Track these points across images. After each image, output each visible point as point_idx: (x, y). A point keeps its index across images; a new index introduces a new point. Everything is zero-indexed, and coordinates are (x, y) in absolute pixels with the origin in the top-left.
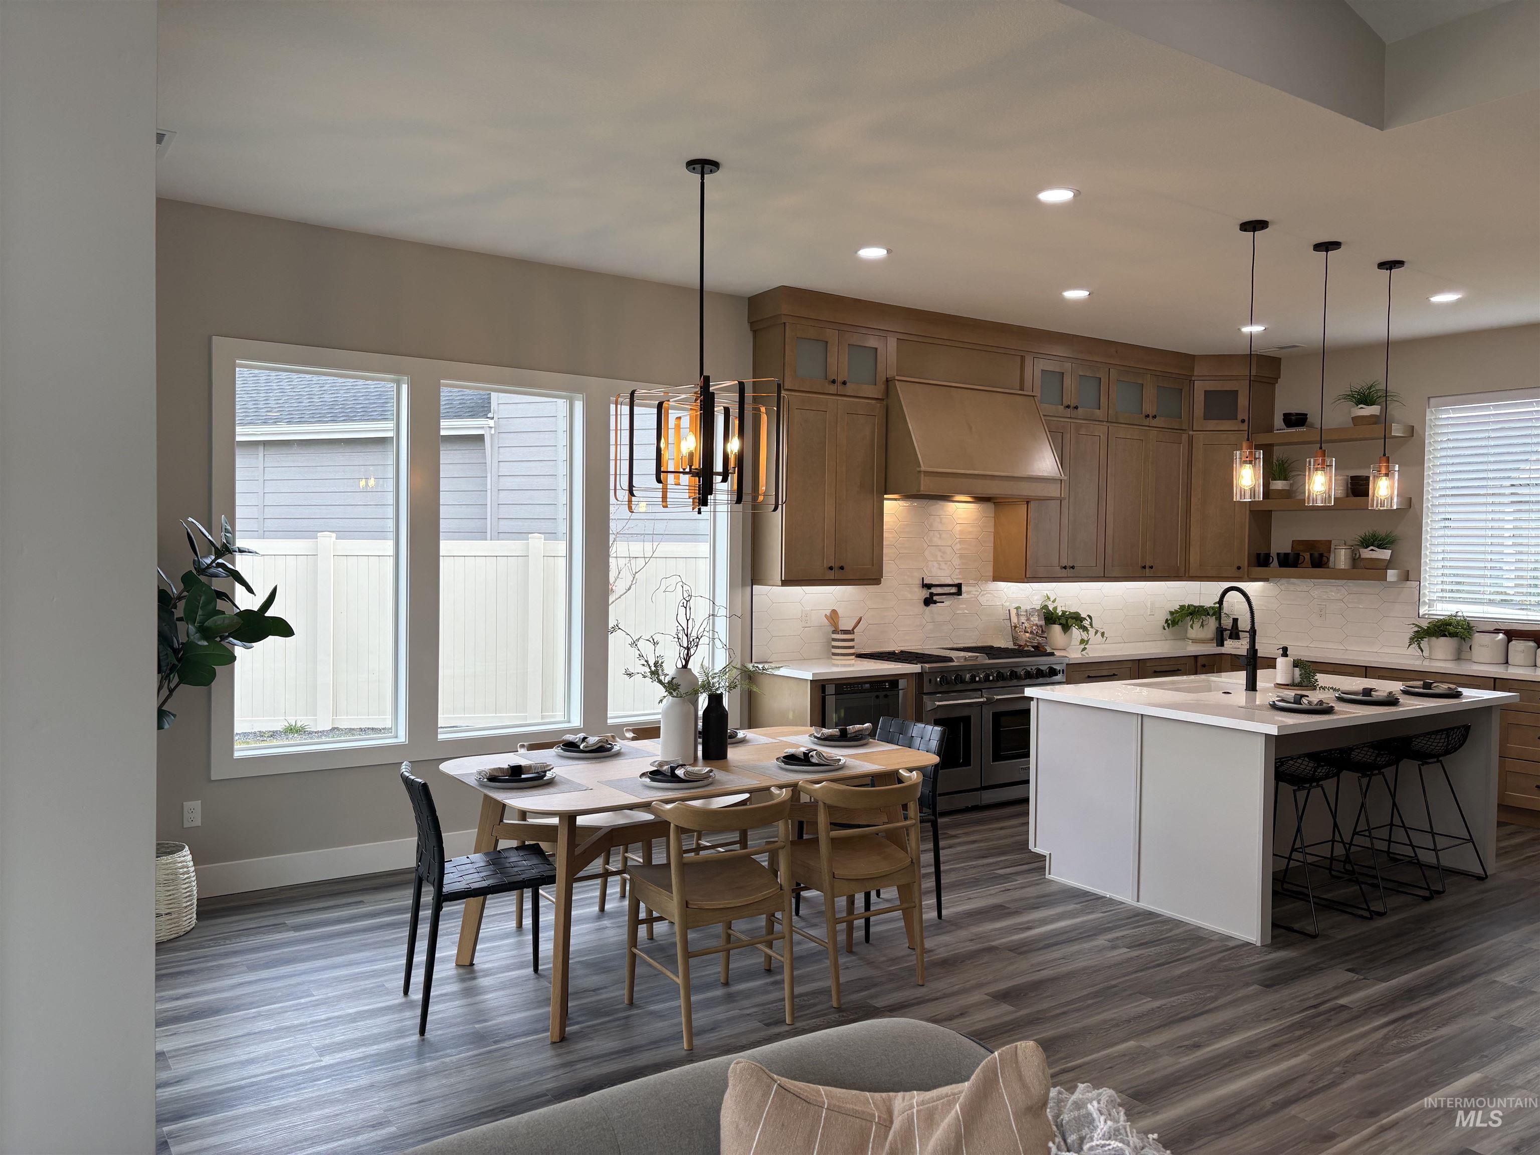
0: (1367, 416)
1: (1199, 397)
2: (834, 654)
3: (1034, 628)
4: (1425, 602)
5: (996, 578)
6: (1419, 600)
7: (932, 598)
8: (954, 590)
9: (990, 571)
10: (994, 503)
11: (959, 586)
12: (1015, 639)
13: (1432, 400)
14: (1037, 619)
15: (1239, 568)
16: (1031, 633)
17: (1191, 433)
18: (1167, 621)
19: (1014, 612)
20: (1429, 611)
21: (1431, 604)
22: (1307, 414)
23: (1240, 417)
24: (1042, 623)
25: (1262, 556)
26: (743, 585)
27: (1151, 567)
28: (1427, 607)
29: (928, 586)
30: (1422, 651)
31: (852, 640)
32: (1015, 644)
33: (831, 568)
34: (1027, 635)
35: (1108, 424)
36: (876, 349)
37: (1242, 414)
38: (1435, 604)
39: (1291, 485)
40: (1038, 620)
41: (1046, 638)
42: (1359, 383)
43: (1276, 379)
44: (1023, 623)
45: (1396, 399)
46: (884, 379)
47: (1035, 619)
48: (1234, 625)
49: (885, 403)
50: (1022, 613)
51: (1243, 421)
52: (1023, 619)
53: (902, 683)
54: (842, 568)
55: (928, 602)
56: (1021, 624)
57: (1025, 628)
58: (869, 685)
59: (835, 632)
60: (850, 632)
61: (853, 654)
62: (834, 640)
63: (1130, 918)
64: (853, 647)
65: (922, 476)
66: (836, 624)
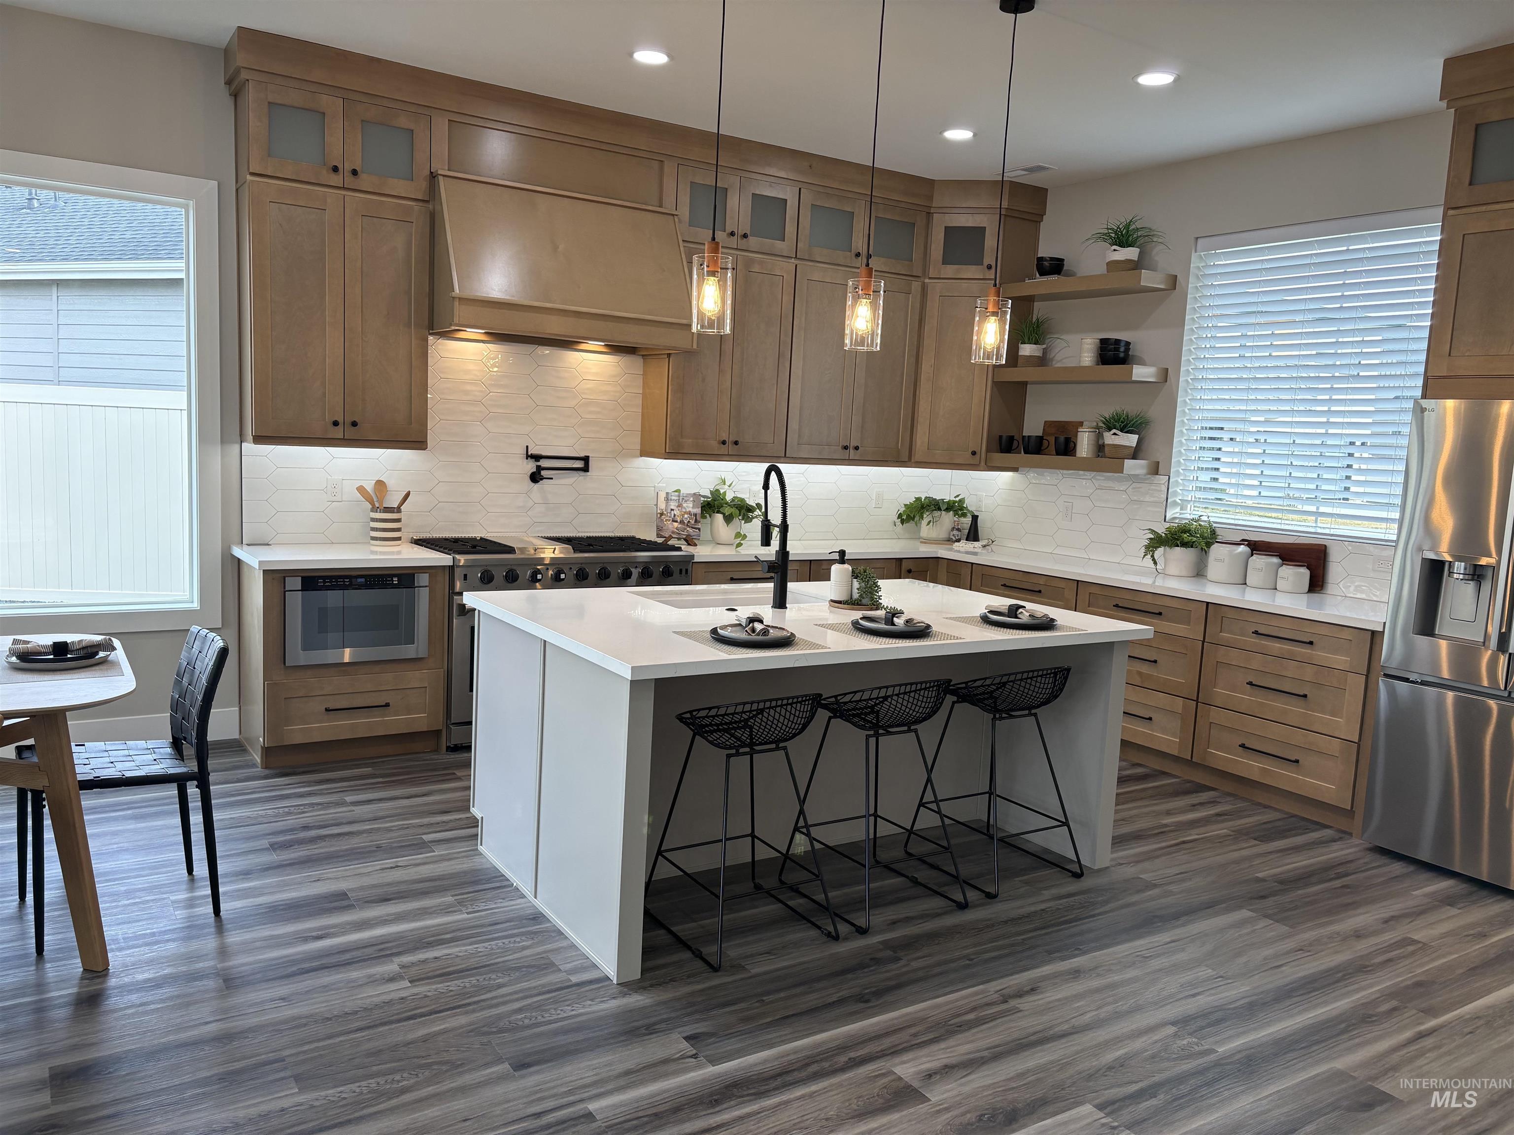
0: (1122, 261)
1: (938, 237)
2: (374, 538)
3: (686, 516)
4: (1175, 504)
5: (645, 453)
6: (1167, 498)
7: (540, 473)
8: (579, 464)
9: (635, 442)
10: (643, 356)
11: (586, 459)
12: (659, 531)
13: (1200, 241)
14: (691, 505)
15: (974, 453)
16: (682, 522)
17: (927, 281)
18: (900, 516)
19: (662, 496)
20: (1181, 514)
21: (1183, 506)
22: (1063, 260)
23: (986, 262)
24: (698, 511)
25: (1004, 438)
26: (224, 440)
27: (857, 448)
28: (1178, 510)
29: (537, 458)
30: (1155, 563)
31: (399, 520)
32: (659, 536)
33: (336, 423)
34: (676, 524)
35: (797, 262)
36: (412, 131)
37: (988, 259)
38: (1189, 506)
39: (1045, 351)
40: (693, 508)
41: (699, 529)
42: (1117, 219)
43: (1041, 216)
44: (672, 510)
45: (1160, 240)
46: (427, 173)
47: (689, 506)
48: (973, 526)
49: (431, 206)
50: (673, 498)
51: (989, 267)
52: (673, 505)
53: (423, 579)
54: (354, 424)
55: (535, 477)
56: (669, 511)
57: (675, 515)
58: (363, 580)
59: (374, 509)
60: (395, 510)
61: (399, 539)
62: (373, 520)
63: (496, 924)
64: (399, 530)
65: (456, 303)
66: (381, 501)
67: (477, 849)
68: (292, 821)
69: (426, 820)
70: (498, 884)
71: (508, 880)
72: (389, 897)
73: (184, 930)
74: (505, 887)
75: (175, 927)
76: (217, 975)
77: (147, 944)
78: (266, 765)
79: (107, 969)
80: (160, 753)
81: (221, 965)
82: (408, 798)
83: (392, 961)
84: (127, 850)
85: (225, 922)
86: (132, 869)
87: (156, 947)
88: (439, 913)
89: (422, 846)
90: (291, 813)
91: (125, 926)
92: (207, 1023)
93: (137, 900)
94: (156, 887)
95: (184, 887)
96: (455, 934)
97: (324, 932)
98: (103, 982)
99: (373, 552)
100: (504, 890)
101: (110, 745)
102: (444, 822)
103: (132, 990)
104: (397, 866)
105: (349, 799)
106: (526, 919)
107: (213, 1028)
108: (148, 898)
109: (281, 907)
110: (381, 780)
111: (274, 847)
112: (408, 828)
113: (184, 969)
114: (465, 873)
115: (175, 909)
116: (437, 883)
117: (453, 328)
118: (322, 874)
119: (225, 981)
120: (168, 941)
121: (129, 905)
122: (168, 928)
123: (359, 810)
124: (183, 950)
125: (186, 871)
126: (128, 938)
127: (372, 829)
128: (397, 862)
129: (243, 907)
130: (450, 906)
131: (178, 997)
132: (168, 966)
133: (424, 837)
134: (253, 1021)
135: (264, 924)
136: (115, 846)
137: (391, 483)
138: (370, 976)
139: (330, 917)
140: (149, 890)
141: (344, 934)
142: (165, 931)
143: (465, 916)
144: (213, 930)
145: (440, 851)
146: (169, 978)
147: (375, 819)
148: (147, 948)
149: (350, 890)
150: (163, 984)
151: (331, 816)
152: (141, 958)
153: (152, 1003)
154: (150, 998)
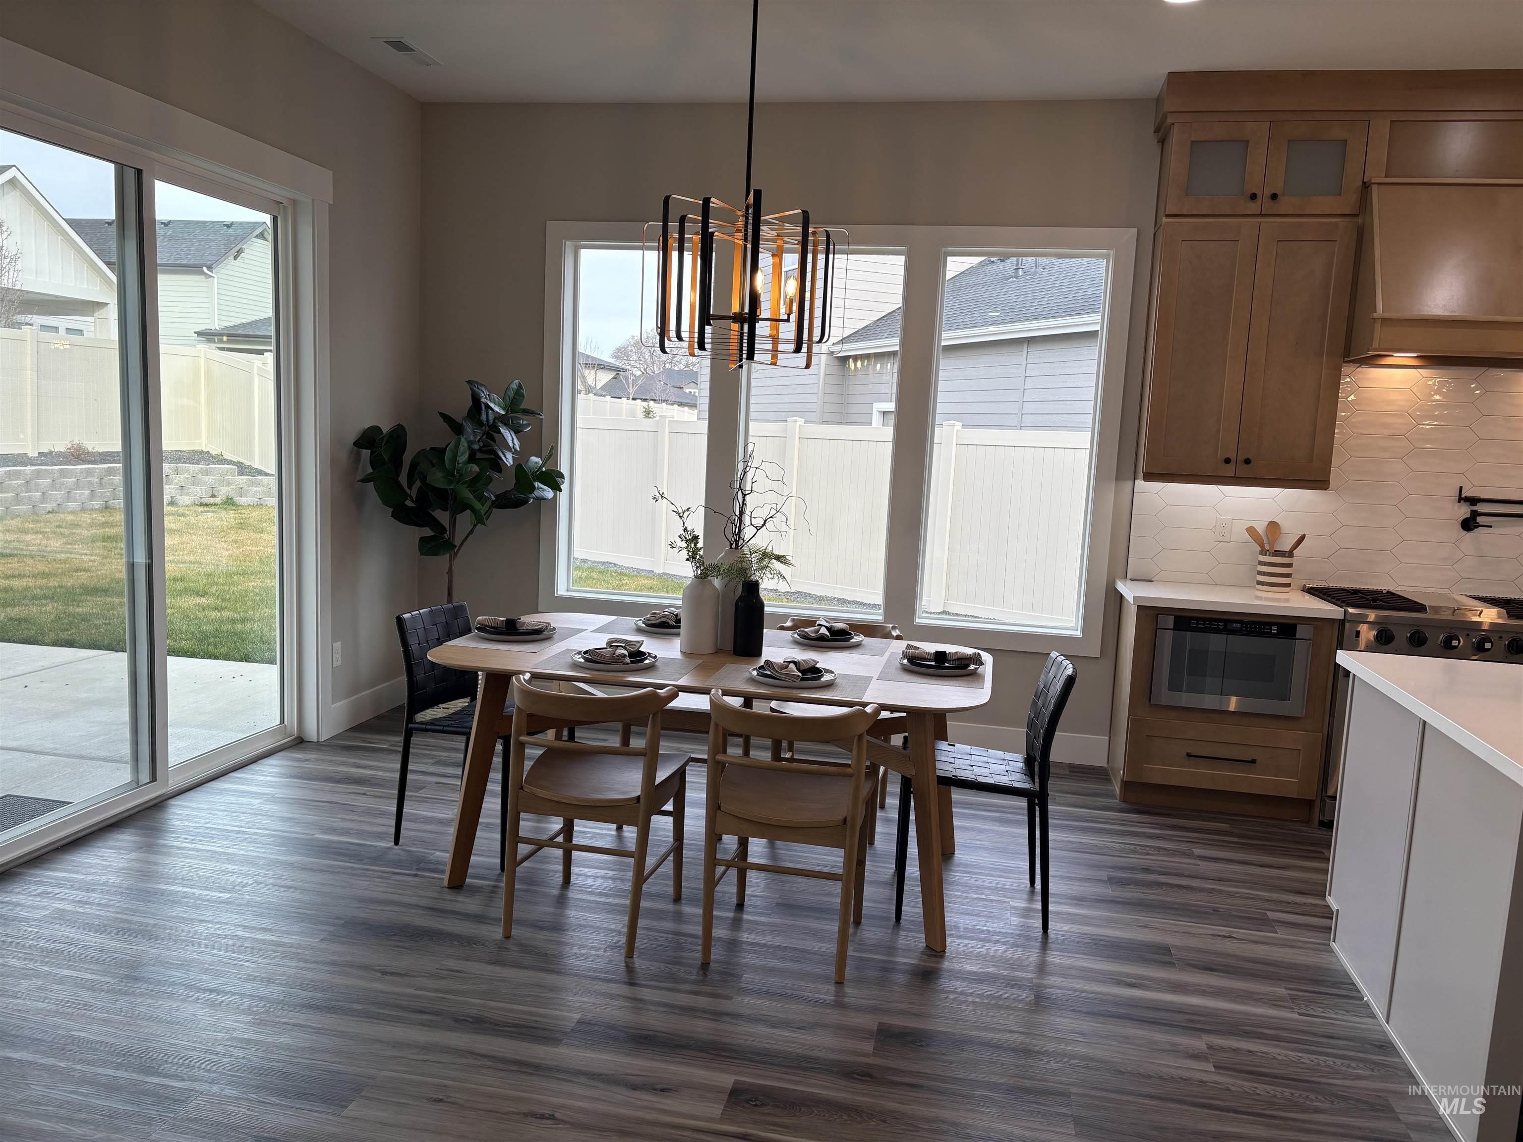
2: (1259, 583)
7: (1475, 519)
26: (1118, 477)
29: (1475, 501)
31: (1290, 565)
33: (1227, 461)
36: (1345, 141)
46: (1359, 183)
49: (1360, 220)
53: (1301, 631)
54: (1247, 461)
55: (1469, 524)
58: (1239, 625)
59: (1263, 552)
60: (1287, 555)
61: (1288, 585)
62: (1262, 563)
63: (1333, 1038)
64: (1288, 575)
65: (1378, 326)
66: (1272, 542)
67: (1329, 945)
68: (1135, 860)
69: (1275, 896)
70: (1344, 993)
71: (1359, 992)
72: (1214, 967)
73: (1015, 936)
74: (1353, 998)
75: (1008, 931)
76: (1031, 988)
77: (981, 940)
78: (1124, 800)
79: (944, 951)
80: (1014, 766)
81: (1038, 981)
82: (1261, 866)
83: (1200, 1037)
84: (986, 849)
85: (1050, 940)
86: (986, 867)
87: (987, 945)
88: (1265, 1003)
89: (1264, 923)
90: (1136, 852)
91: (967, 917)
92: (1011, 1031)
93: (984, 897)
94: (1002, 889)
95: (1025, 896)
96: (1277, 1032)
97: (1137, 981)
98: (938, 963)
99: (1257, 598)
100: (1351, 1001)
101: (975, 750)
102: (1296, 903)
103: (958, 977)
104: (1231, 937)
105: (1197, 851)
106: (1371, 1044)
107: (1017, 1039)
108: (992, 897)
109: (1103, 943)
110: (1236, 840)
111: (1111, 881)
112: (1252, 898)
113: (1005, 972)
114: (1308, 967)
115: (1012, 914)
116: (1271, 969)
117: (1371, 353)
118: (1151, 922)
119: (1036, 997)
120: (999, 942)
121: (976, 899)
122: (1002, 930)
123: (1205, 867)
124: (1008, 955)
125: (1028, 882)
126: (967, 929)
127: (1213, 889)
128: (1233, 932)
129: (1069, 932)
130: (1281, 999)
131: (994, 997)
132: (993, 965)
133: (1268, 913)
134: (1052, 1046)
135: (1084, 954)
136: (979, 842)
137: (1286, 525)
138: (1174, 1044)
139: (1148, 967)
140: (996, 890)
141: (1158, 990)
142: (999, 932)
143: (1296, 1016)
144: (1038, 944)
145: (1282, 934)
146: (991, 977)
147: (1220, 880)
148: (980, 943)
149: (1174, 946)
150: (984, 980)
151: (1174, 864)
152: (973, 950)
153: (971, 995)
154: (970, 990)
